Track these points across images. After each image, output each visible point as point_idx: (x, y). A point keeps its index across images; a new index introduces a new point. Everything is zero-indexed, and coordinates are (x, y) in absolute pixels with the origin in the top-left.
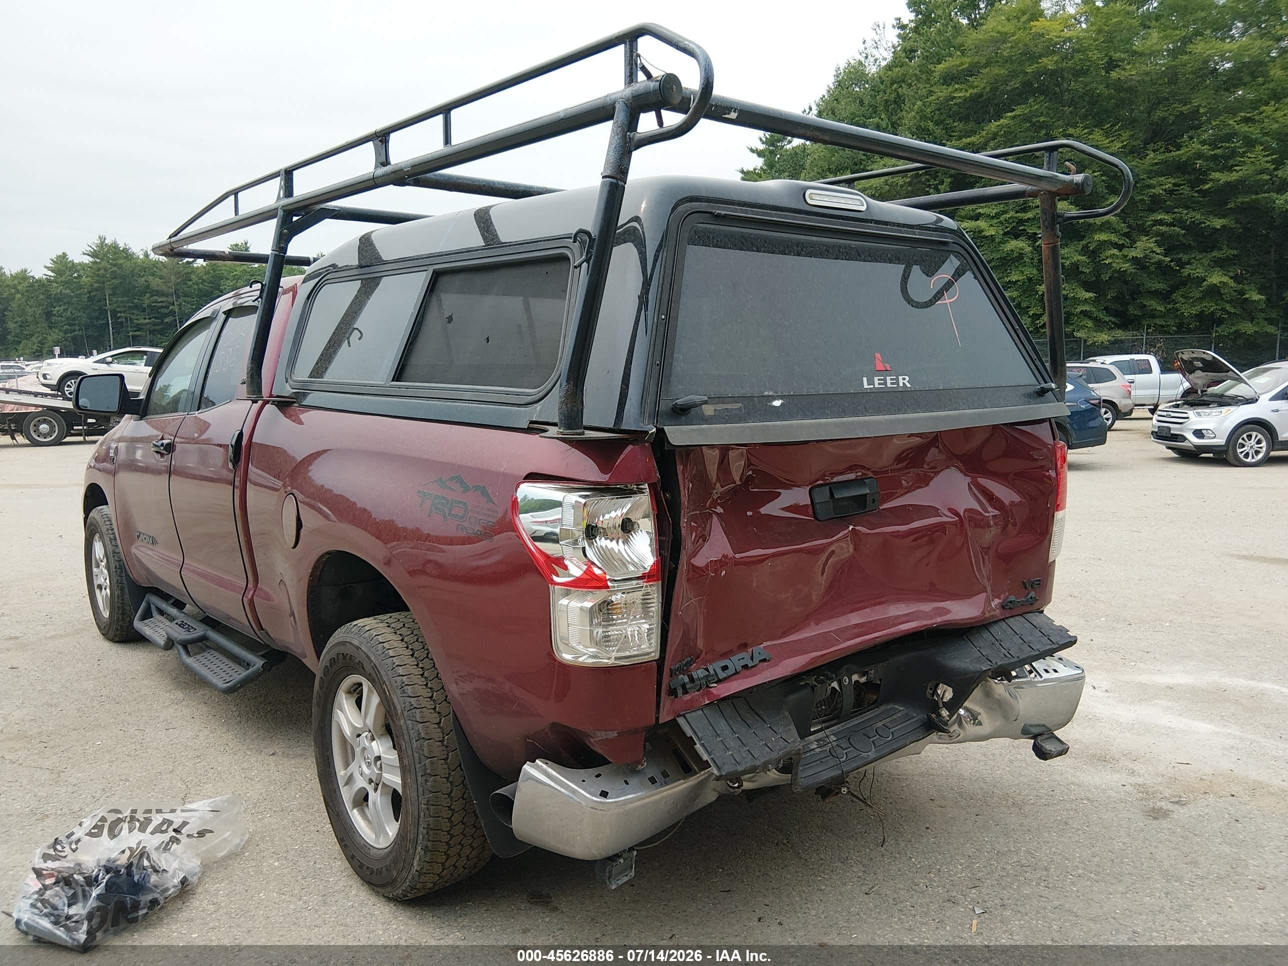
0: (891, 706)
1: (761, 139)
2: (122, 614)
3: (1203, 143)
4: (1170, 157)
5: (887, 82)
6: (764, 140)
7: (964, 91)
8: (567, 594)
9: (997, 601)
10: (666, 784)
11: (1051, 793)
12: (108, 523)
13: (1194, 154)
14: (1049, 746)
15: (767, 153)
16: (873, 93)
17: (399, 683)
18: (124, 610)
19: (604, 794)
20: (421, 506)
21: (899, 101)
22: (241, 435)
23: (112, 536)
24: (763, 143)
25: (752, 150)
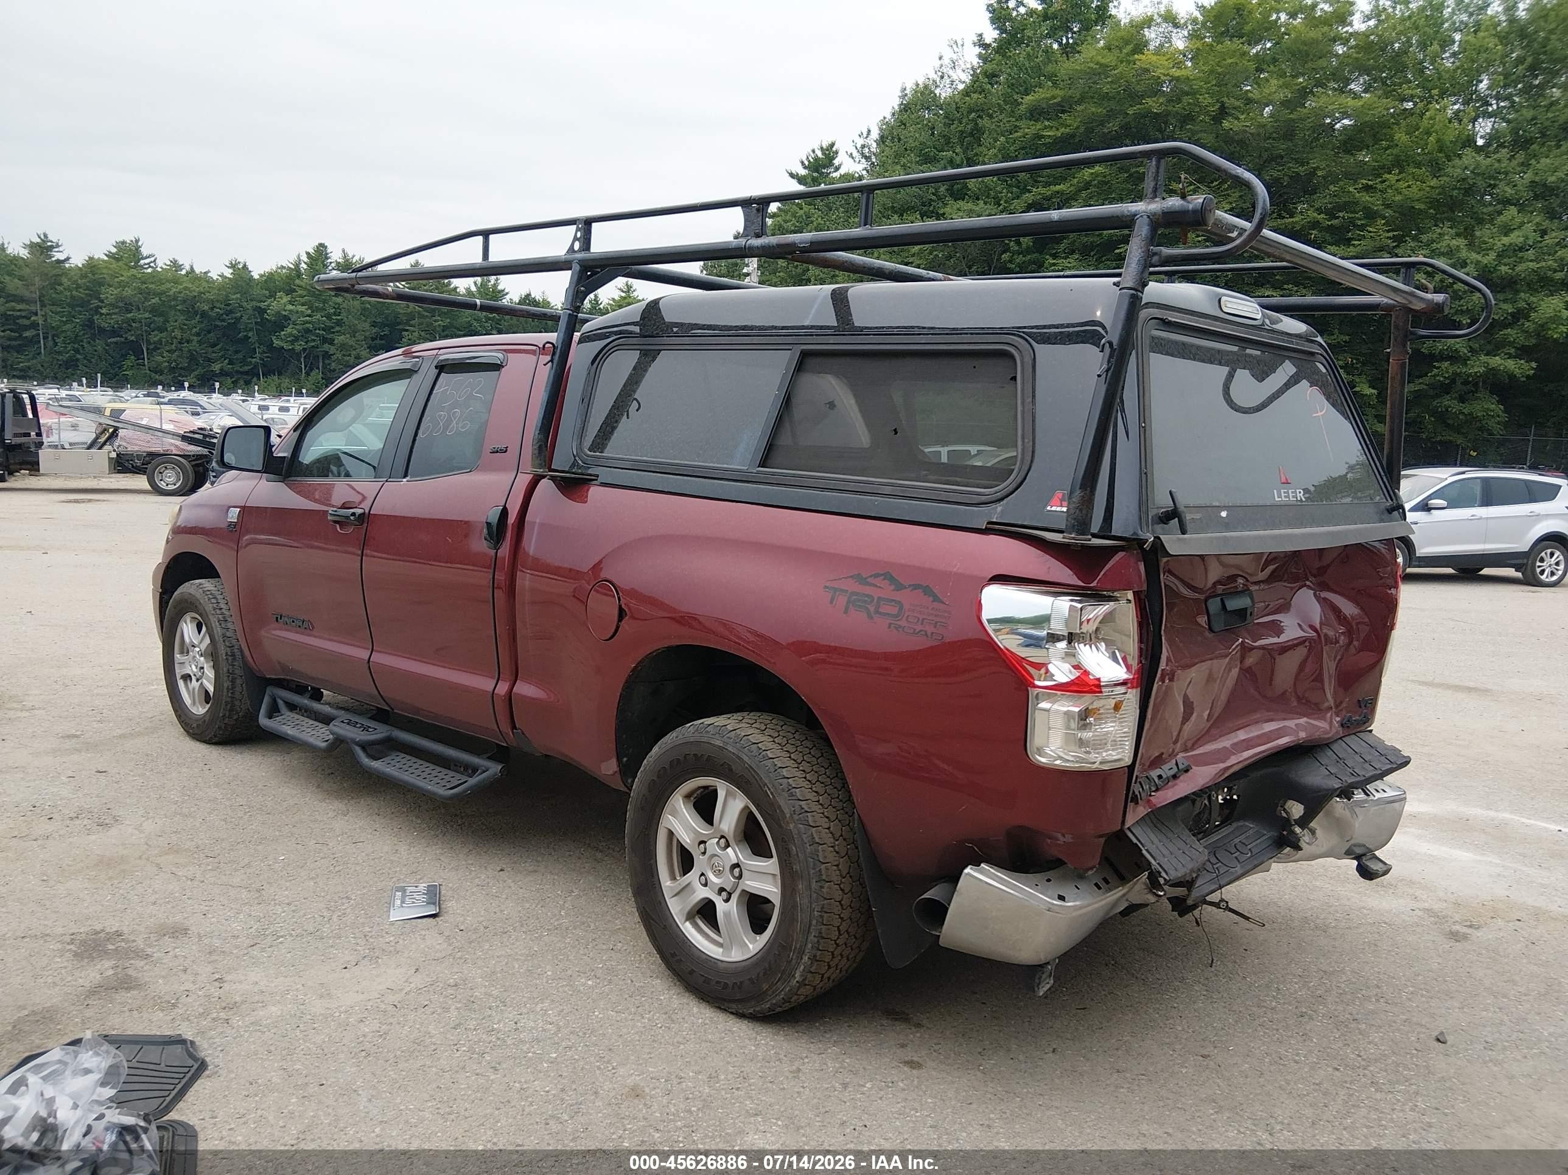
0: (1241, 823)
1: (802, 163)
2: (231, 710)
3: (1319, 211)
4: (1282, 225)
5: (964, 109)
6: (807, 163)
7: (1054, 129)
8: (1048, 698)
9: (1338, 719)
10: (1111, 890)
11: (1347, 917)
12: (214, 601)
13: (1309, 222)
14: (1374, 866)
15: (809, 180)
16: (947, 121)
17: (785, 786)
18: (233, 705)
19: (1061, 898)
20: (831, 602)
21: (976, 134)
22: (504, 513)
23: (220, 616)
24: (805, 168)
25: (792, 175)
